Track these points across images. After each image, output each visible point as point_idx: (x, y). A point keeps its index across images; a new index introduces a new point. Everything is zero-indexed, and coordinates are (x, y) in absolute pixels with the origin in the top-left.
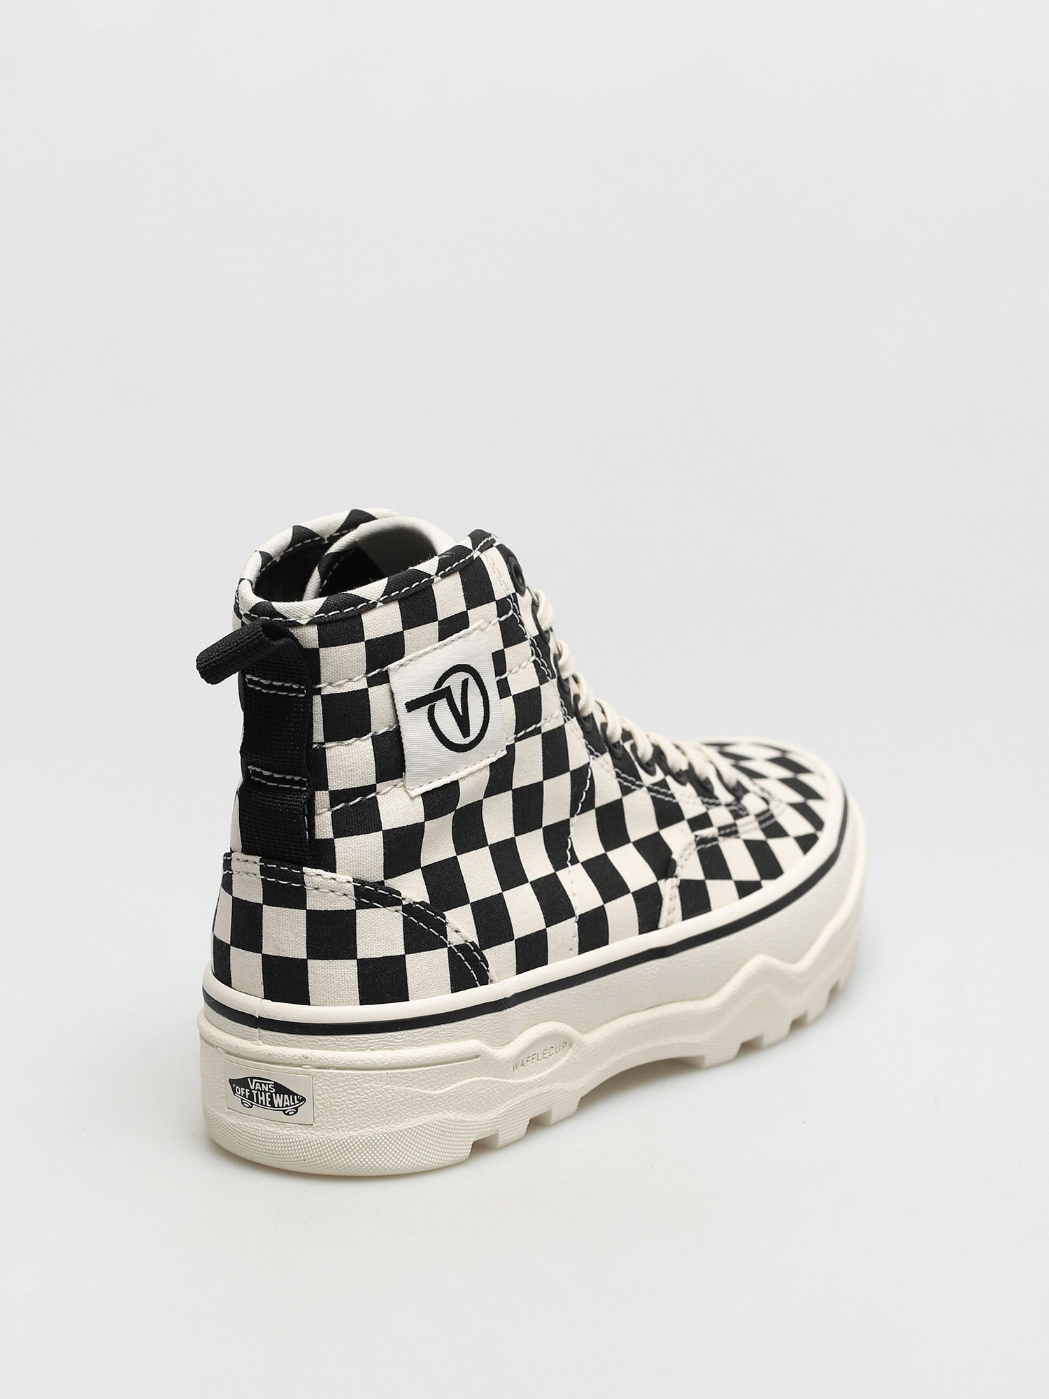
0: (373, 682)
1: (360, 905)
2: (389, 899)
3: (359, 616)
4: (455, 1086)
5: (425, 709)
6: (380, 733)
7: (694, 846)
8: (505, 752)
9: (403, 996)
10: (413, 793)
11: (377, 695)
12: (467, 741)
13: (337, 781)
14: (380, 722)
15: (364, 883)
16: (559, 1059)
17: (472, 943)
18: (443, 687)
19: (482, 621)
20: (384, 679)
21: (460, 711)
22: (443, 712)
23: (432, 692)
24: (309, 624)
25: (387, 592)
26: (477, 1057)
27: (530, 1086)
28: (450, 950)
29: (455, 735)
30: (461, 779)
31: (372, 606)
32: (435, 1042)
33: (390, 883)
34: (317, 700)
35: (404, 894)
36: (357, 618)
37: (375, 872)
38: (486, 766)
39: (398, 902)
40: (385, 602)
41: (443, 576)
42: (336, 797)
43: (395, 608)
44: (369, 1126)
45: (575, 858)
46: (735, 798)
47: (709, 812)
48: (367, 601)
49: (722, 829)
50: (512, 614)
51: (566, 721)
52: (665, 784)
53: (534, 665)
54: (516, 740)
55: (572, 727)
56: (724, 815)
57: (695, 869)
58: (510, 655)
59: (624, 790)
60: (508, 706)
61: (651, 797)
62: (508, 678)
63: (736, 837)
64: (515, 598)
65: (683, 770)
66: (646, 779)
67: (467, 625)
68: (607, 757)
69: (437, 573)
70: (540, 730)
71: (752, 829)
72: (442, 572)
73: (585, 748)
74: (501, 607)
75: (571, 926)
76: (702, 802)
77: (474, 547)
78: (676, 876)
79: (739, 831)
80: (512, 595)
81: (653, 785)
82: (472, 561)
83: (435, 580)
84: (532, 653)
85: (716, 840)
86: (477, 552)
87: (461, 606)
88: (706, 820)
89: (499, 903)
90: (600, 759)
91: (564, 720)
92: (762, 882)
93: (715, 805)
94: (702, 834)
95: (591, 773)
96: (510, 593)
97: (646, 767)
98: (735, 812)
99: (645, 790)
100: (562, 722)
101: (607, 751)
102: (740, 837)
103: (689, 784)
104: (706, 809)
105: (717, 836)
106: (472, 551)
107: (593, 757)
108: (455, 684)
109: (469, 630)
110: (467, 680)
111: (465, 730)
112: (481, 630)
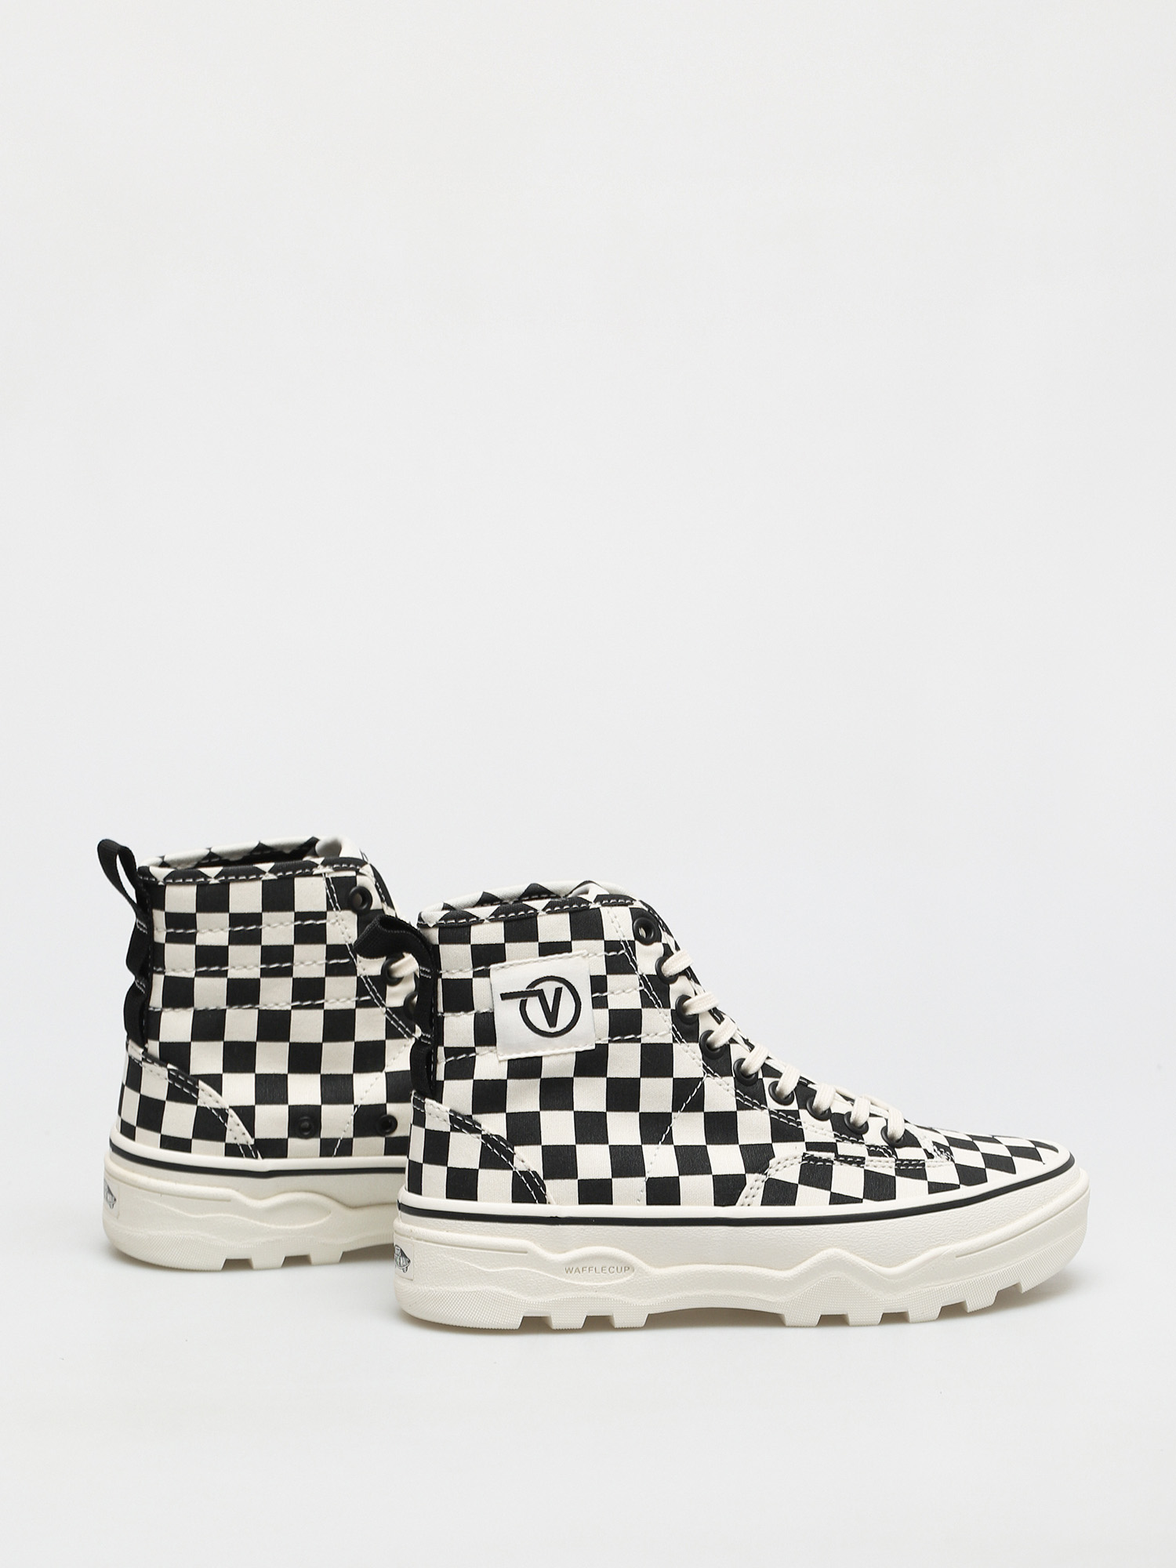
0: (476, 974)
1: (453, 1129)
2: (473, 1129)
3: (469, 926)
4: (505, 1269)
5: (517, 1002)
6: (482, 1012)
7: (799, 1160)
8: (594, 1047)
9: (473, 1197)
10: (501, 1058)
11: (479, 984)
12: (553, 1030)
13: (450, 1041)
14: (481, 1004)
15: (456, 1113)
16: (617, 1278)
17: (534, 1172)
18: (536, 988)
19: (587, 951)
20: (486, 974)
21: (551, 1008)
22: (534, 1007)
23: (524, 990)
24: (434, 926)
25: (495, 914)
26: (526, 1252)
27: (583, 1288)
28: (514, 1173)
29: (541, 1022)
30: (545, 1056)
31: (479, 922)
32: (492, 1235)
33: (475, 1117)
34: (440, 981)
35: (483, 1126)
36: (468, 926)
37: (466, 1108)
38: (573, 1053)
39: (479, 1132)
40: (491, 921)
41: (549, 913)
42: (449, 1052)
43: (500, 926)
44: (441, 1285)
45: (669, 1140)
46: (887, 1145)
47: (838, 1144)
48: (478, 918)
49: (846, 1157)
50: (623, 954)
51: (676, 1042)
52: (796, 1114)
53: (639, 993)
54: (610, 1041)
55: (686, 1048)
56: (858, 1150)
57: (791, 1175)
58: (613, 981)
59: (741, 1106)
60: (603, 1014)
61: (771, 1118)
62: (606, 996)
63: (858, 1166)
64: (632, 944)
65: (833, 1112)
66: (773, 1105)
67: (570, 951)
68: (730, 1080)
69: (544, 910)
70: (639, 1040)
71: (885, 1166)
72: (549, 910)
73: (702, 1067)
74: (611, 946)
75: (639, 1183)
76: (835, 1136)
77: (595, 901)
78: (766, 1174)
79: (866, 1163)
80: (629, 941)
81: (779, 1111)
82: (587, 908)
83: (541, 913)
84: (641, 985)
85: (832, 1162)
86: (598, 905)
87: (566, 936)
88: (831, 1147)
89: (570, 1151)
90: (718, 1079)
91: (674, 1041)
92: (864, 1200)
93: (853, 1142)
94: (817, 1154)
95: (703, 1084)
96: (626, 939)
97: (779, 1098)
98: (874, 1151)
99: (767, 1111)
100: (671, 1042)
101: (732, 1076)
102: (863, 1167)
103: (829, 1122)
104: (837, 1141)
105: (834, 1160)
106: (591, 903)
107: (709, 1075)
108: (549, 989)
109: (570, 954)
110: (561, 988)
111: (552, 1022)
112: (584, 957)
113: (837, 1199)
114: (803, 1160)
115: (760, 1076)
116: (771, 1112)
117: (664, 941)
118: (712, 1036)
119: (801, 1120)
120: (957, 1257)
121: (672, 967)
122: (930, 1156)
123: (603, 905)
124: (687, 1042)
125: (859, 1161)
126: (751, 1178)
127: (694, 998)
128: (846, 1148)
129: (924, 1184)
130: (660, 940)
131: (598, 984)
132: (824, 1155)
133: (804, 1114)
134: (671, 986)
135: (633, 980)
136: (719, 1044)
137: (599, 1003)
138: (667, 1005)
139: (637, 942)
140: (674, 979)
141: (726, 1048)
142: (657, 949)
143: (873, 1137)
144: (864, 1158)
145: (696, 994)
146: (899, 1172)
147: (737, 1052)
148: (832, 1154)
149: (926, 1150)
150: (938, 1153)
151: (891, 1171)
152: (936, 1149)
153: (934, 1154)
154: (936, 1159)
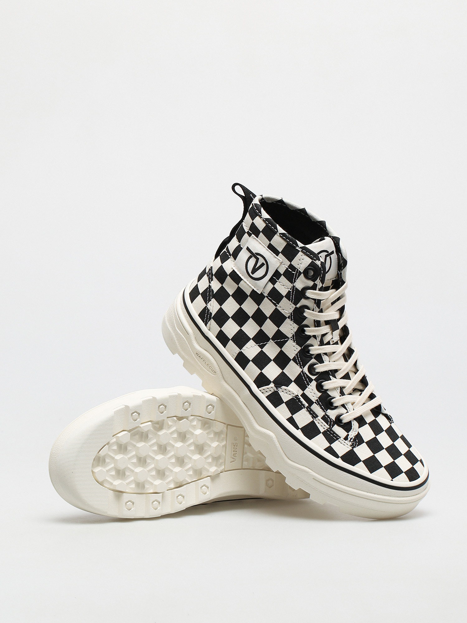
1: (208, 274)
2: (210, 280)
4: (181, 333)
5: (250, 254)
6: (241, 245)
8: (260, 293)
9: (192, 301)
10: (233, 267)
11: (246, 236)
14: (242, 243)
15: (211, 270)
16: (210, 372)
17: (211, 314)
18: (257, 256)
19: (282, 260)
21: (257, 267)
22: (252, 262)
23: (254, 253)
25: (267, 219)
26: (189, 335)
27: (197, 364)
28: (206, 306)
29: (250, 270)
33: (213, 276)
35: (212, 282)
36: (257, 215)
37: (214, 271)
38: (252, 288)
39: (210, 282)
40: (264, 221)
41: (280, 236)
45: (262, 347)
46: (334, 420)
47: (314, 403)
48: (261, 215)
49: (311, 410)
50: (294, 274)
51: (289, 318)
52: (311, 380)
53: (288, 291)
54: (267, 297)
55: (292, 324)
56: (320, 412)
57: (286, 397)
58: (283, 279)
59: (294, 360)
60: (270, 286)
61: (300, 373)
62: (277, 281)
63: (312, 417)
64: (300, 273)
65: (327, 392)
66: (306, 369)
67: (277, 255)
68: (299, 348)
69: (280, 234)
70: (276, 306)
71: (322, 426)
72: (282, 236)
73: (292, 335)
74: (292, 267)
75: (237, 350)
76: (317, 400)
77: (300, 248)
78: (277, 389)
79: (316, 419)
80: (299, 271)
81: (306, 374)
82: (295, 248)
83: (278, 234)
84: (291, 289)
85: (304, 407)
86: (300, 250)
87: (280, 250)
88: (310, 402)
89: (227, 318)
90: (295, 344)
92: (300, 429)
93: (321, 408)
94: (302, 399)
95: (287, 341)
96: (299, 269)
97: (311, 369)
98: (326, 418)
100: (287, 317)
101: (301, 347)
102: (314, 419)
103: (321, 394)
104: (315, 402)
105: (306, 407)
106: (298, 247)
107: (293, 339)
108: (261, 261)
109: (276, 256)
110: (265, 264)
111: (253, 272)
112: (280, 262)
113: (291, 420)
114: (295, 397)
115: (313, 357)
116: (302, 371)
117: (316, 282)
118: (307, 328)
119: (311, 384)
121: (309, 293)
122: (346, 438)
123: (302, 252)
124: (294, 322)
125: (314, 415)
126: (272, 385)
127: (311, 311)
128: (316, 408)
129: (327, 445)
130: (314, 281)
131: (277, 275)
132: (304, 402)
133: (314, 384)
134: (302, 299)
135: (290, 285)
136: (307, 333)
137: (273, 281)
138: (296, 303)
139: (302, 274)
140: (308, 298)
141: (309, 337)
142: (311, 283)
143: (332, 414)
144: (317, 416)
145: (313, 310)
146: (325, 433)
147: (311, 341)
148: (308, 405)
149: (348, 435)
150: (352, 440)
151: (322, 430)
152: (353, 437)
153: (349, 439)
154: (346, 442)
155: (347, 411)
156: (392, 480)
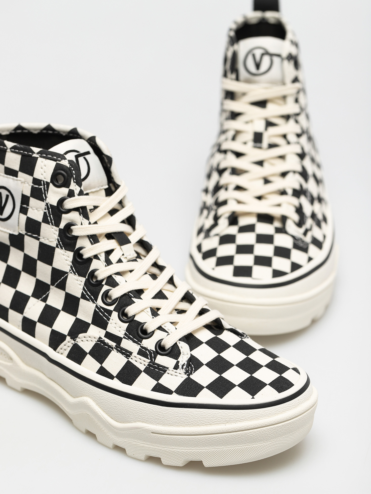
7: (97, 340)
8: (18, 234)
12: (1, 217)
16: (6, 362)
19: (23, 179)
21: (3, 205)
41: (12, 151)
45: (45, 300)
46: (154, 350)
47: (123, 339)
49: (122, 349)
50: (42, 188)
51: (58, 247)
52: (110, 312)
53: (43, 213)
54: (26, 234)
55: (64, 253)
56: (134, 348)
57: (87, 346)
58: (33, 202)
59: (83, 297)
60: (23, 218)
61: (95, 310)
62: (28, 208)
63: (126, 357)
64: (48, 184)
65: (135, 319)
66: (100, 302)
67: (17, 177)
68: (84, 279)
69: (11, 149)
70: (39, 239)
71: (141, 363)
73: (70, 267)
74: (36, 181)
75: (20, 317)
76: (125, 334)
77: (38, 153)
78: (75, 341)
79: (131, 357)
80: (46, 182)
81: (101, 307)
82: (31, 156)
83: (9, 150)
84: (45, 209)
85: (112, 348)
86: (37, 156)
87: (17, 168)
88: (118, 340)
90: (76, 277)
91: (57, 247)
92: (115, 378)
93: (134, 342)
94: (107, 341)
95: (67, 277)
96: (45, 180)
98: (143, 352)
99: (95, 305)
100: (55, 246)
101: (86, 278)
102: (128, 359)
103: (127, 324)
104: (124, 337)
105: (114, 348)
106: (35, 153)
107: (72, 272)
108: (4, 194)
110: (9, 196)
111: (1, 212)
112: (22, 183)
113: (102, 372)
114: (98, 341)
115: (103, 283)
116: (97, 306)
117: (71, 188)
118: (83, 250)
119: (111, 318)
120: (152, 433)
121: (69, 204)
122: (176, 367)
123: (41, 157)
124: (65, 250)
125: (127, 354)
126: (68, 338)
127: (79, 226)
128: (127, 344)
129: (154, 383)
130: (68, 187)
131: (25, 200)
132: (111, 343)
133: (115, 315)
134: (63, 215)
135: (42, 205)
136: (86, 256)
137: (24, 211)
138: (57, 224)
139: (51, 185)
140: (69, 211)
141: (89, 260)
142: (64, 191)
143: (150, 343)
144: (131, 353)
145: (82, 224)
146: (147, 371)
147: (95, 265)
148: (116, 344)
149: (178, 362)
150: (185, 367)
151: (142, 368)
152: (186, 363)
153: (180, 367)
154: (178, 371)
155: (167, 334)
156: (253, 398)
